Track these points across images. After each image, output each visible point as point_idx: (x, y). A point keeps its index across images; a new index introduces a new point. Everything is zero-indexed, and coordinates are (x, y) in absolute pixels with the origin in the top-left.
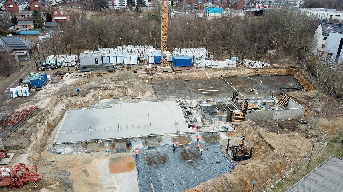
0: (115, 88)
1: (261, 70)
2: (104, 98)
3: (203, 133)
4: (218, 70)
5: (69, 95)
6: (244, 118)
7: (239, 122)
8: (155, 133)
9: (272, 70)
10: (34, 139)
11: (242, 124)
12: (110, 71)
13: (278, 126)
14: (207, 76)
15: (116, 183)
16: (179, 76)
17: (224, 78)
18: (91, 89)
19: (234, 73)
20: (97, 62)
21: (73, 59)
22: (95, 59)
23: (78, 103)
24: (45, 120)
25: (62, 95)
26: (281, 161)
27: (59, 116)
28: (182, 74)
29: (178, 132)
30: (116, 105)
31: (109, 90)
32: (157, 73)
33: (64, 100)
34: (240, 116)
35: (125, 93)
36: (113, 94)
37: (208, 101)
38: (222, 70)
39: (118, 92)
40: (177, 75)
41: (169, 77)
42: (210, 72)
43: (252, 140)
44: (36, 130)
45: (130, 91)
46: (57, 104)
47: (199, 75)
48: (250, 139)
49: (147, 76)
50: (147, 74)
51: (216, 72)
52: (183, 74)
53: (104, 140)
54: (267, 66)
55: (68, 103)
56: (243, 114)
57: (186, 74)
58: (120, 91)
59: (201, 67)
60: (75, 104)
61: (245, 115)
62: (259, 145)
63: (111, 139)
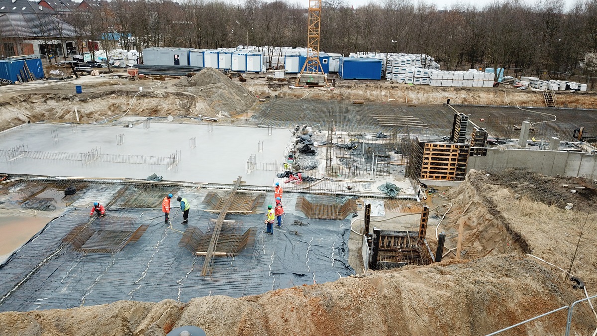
2: (138, 115)
4: (444, 91)
6: (461, 170)
7: (444, 180)
9: (592, 99)
13: (574, 191)
14: (414, 101)
16: (341, 95)
17: (454, 105)
20: (177, 62)
22: (174, 55)
23: (67, 117)
28: (349, 91)
29: (239, 183)
31: (152, 99)
35: (188, 110)
36: (159, 107)
38: (452, 89)
39: (170, 105)
40: (336, 91)
41: (317, 95)
42: (422, 92)
45: (200, 106)
47: (392, 96)
49: (267, 90)
50: (267, 87)
51: (437, 94)
52: (353, 92)
55: (47, 114)
56: (460, 155)
57: (361, 92)
59: (402, 81)
60: (61, 117)
61: (465, 161)
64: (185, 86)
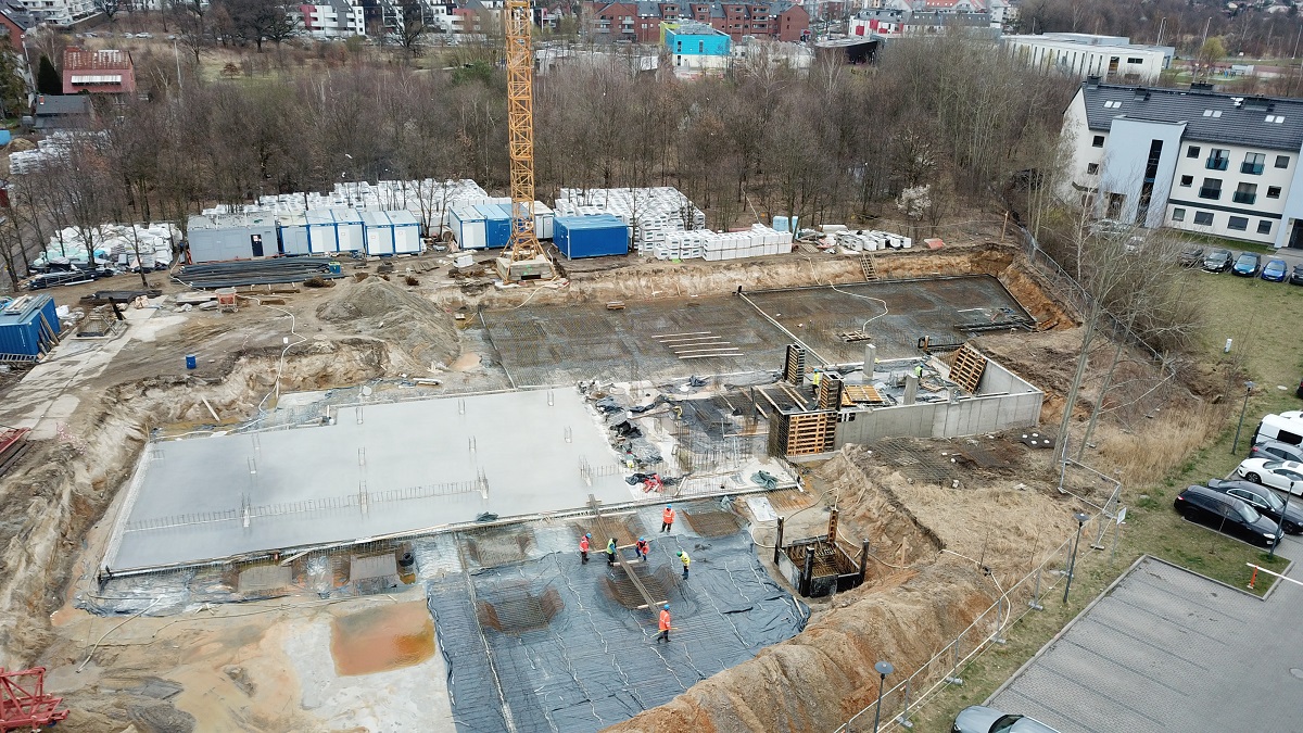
0: (337, 348)
1: (881, 261)
2: (297, 389)
3: (687, 501)
4: (728, 268)
5: (154, 382)
6: (829, 439)
7: (812, 454)
8: (505, 512)
9: (920, 262)
10: (20, 561)
11: (824, 462)
12: (312, 284)
13: (953, 460)
14: (689, 291)
15: (366, 711)
16: (582, 292)
17: (749, 295)
18: (240, 354)
19: (785, 275)
20: (258, 248)
21: (158, 241)
22: (252, 236)
23: (190, 413)
24: (58, 485)
25: (124, 385)
26: (970, 587)
27: (116, 466)
28: (593, 285)
29: (593, 505)
30: (345, 414)
31: (314, 357)
32: (499, 284)
33: (132, 404)
34: (815, 430)
35: (378, 367)
36: (330, 370)
37: (698, 384)
38: (739, 265)
39: (348, 364)
40: (574, 288)
41: (545, 297)
42: (698, 275)
43: (864, 517)
44: (26, 527)
45: (396, 357)
46: (108, 418)
47: (657, 287)
48: (859, 513)
49: (459, 295)
50: (459, 291)
51: (720, 275)
52: (599, 285)
53: (309, 550)
54: (902, 246)
55: (152, 414)
56: (828, 424)
57: (611, 286)
58: (358, 358)
59: (663, 257)
60: (181, 417)
61: (833, 429)
62: (892, 535)
63: (336, 545)
64: (346, 319)
